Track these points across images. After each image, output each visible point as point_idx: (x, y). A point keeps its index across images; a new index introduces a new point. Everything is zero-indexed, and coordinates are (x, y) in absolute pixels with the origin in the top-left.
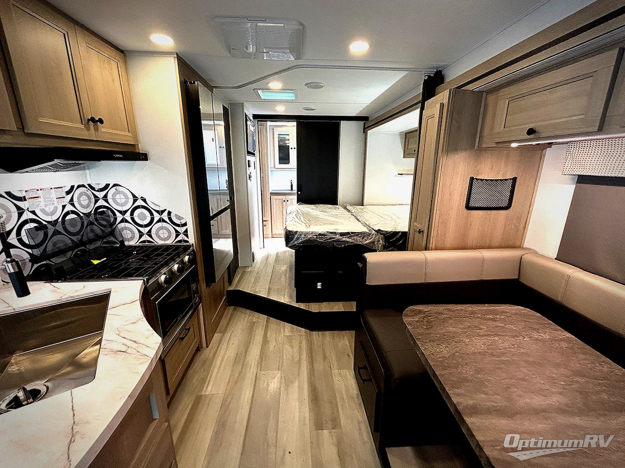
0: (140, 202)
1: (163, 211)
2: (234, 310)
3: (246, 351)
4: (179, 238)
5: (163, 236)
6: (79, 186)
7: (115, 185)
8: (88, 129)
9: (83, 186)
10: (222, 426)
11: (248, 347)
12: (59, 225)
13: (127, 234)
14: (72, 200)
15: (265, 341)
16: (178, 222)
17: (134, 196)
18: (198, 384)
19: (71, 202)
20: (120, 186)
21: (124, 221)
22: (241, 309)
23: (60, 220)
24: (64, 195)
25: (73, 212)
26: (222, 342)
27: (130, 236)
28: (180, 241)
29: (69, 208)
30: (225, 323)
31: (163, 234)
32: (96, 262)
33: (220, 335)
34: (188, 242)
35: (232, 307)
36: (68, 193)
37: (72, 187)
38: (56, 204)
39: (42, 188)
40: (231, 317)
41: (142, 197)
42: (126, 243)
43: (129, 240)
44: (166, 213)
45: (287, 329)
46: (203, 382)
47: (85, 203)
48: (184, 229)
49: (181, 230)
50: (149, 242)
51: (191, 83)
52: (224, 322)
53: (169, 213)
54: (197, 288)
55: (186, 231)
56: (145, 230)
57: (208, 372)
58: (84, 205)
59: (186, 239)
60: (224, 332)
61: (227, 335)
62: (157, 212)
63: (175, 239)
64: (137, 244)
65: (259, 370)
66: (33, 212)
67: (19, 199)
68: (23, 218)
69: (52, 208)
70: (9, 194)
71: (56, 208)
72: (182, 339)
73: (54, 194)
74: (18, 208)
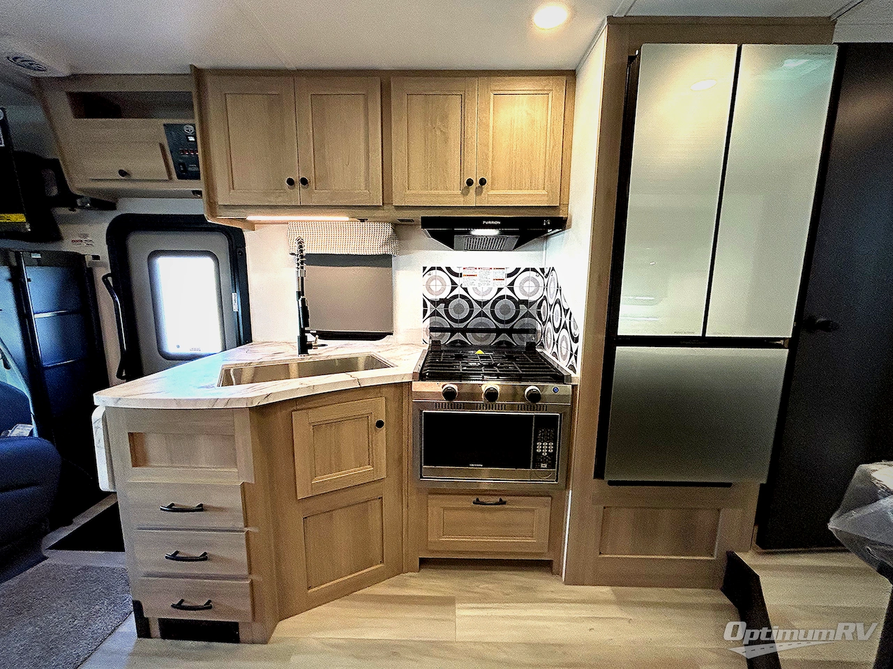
0: (558, 294)
1: (567, 312)
5: (564, 352)
6: (527, 270)
9: (533, 269)
10: (391, 651)
12: (489, 306)
13: (549, 338)
14: (512, 283)
16: (574, 332)
19: (511, 287)
21: (550, 319)
23: (491, 302)
24: (504, 276)
25: (509, 297)
27: (549, 342)
28: (571, 367)
29: (506, 292)
31: (564, 349)
33: (611, 598)
36: (509, 275)
37: (518, 270)
38: (492, 285)
39: (481, 266)
43: (548, 347)
44: (569, 315)
46: (483, 598)
47: (529, 290)
48: (576, 346)
50: (556, 355)
54: (551, 455)
55: (577, 351)
56: (556, 336)
59: (575, 364)
63: (569, 362)
64: (550, 355)
66: (466, 289)
67: (456, 275)
68: (454, 293)
69: (486, 288)
70: (449, 269)
71: (491, 289)
72: (477, 502)
73: (493, 274)
74: (453, 282)
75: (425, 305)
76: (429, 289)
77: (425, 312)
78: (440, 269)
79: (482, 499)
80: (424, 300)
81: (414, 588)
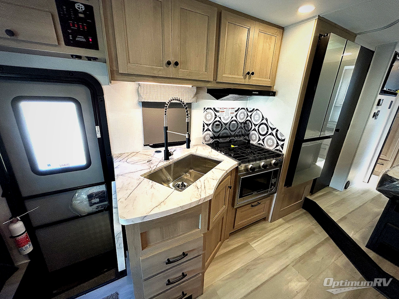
0: (264, 121)
1: (274, 129)
2: (305, 213)
3: (292, 245)
4: (278, 148)
5: (270, 144)
6: (242, 109)
7: (257, 110)
8: (245, 78)
9: (244, 109)
10: (246, 269)
11: (296, 243)
12: (228, 125)
13: (254, 137)
14: (236, 115)
15: (313, 251)
16: (280, 137)
17: (263, 117)
18: (252, 237)
20: (259, 110)
21: (255, 130)
22: (310, 216)
23: (229, 123)
24: (234, 112)
25: (235, 121)
26: (281, 226)
27: (254, 139)
28: (277, 150)
29: (234, 118)
30: (293, 217)
31: (270, 143)
32: (232, 146)
33: (284, 221)
34: (282, 152)
35: (305, 211)
36: (236, 111)
37: (239, 109)
38: (229, 116)
39: (226, 107)
40: (298, 216)
41: (266, 118)
42: (251, 142)
43: (253, 141)
44: (275, 130)
45: (342, 260)
46: (255, 238)
47: (242, 117)
48: (282, 143)
49: (280, 143)
50: (262, 145)
51: (324, 36)
52: (291, 215)
53: (277, 131)
54: (275, 183)
55: (283, 145)
56: (262, 137)
57: (261, 235)
58: (241, 118)
59: (281, 149)
60: (287, 221)
61: (287, 225)
62: (271, 128)
63: (275, 148)
64: (256, 144)
65: (292, 264)
66: (220, 118)
67: (217, 111)
68: (216, 120)
69: (227, 117)
70: (214, 109)
71: (229, 117)
72: (252, 206)
73: (230, 111)
74: (216, 115)
75: (204, 126)
76: (206, 118)
77: (204, 129)
78: (211, 109)
79: (253, 204)
80: (203, 124)
81: (232, 245)
